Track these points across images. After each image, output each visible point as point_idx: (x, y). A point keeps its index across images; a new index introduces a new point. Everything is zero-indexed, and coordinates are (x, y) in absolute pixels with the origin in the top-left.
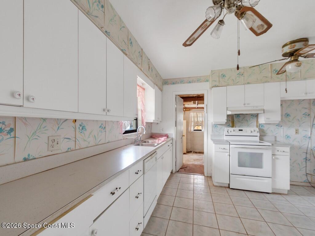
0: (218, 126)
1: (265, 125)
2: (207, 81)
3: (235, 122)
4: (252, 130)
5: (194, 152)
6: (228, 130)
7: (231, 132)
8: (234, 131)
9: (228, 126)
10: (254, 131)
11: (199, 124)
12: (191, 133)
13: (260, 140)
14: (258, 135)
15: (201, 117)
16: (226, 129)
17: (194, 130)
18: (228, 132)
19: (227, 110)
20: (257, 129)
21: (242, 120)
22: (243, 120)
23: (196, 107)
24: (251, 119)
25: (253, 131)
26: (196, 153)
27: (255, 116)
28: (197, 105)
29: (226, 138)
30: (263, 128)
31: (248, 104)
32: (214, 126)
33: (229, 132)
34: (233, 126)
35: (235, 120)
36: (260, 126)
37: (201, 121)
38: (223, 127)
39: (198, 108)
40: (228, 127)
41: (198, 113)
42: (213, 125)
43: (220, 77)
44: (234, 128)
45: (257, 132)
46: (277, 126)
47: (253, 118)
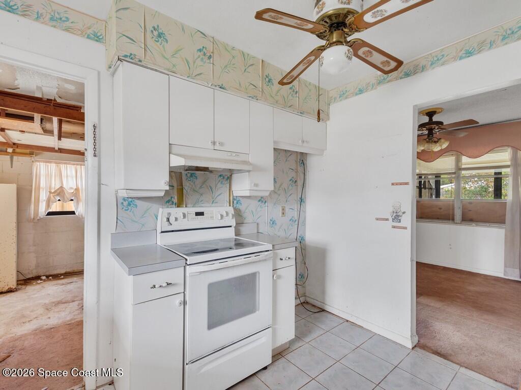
0: (138, 202)
1: (242, 200)
2: (97, 38)
3: (184, 191)
4: (223, 210)
5: (47, 277)
6: (169, 214)
7: (176, 219)
8: (184, 216)
9: (168, 201)
10: (227, 214)
11: (68, 196)
12: (37, 221)
13: (236, 235)
14: (233, 223)
15: (72, 177)
16: (162, 212)
17: (50, 214)
18: (168, 220)
19: (169, 153)
20: (231, 210)
21: (201, 187)
22: (204, 186)
23: (57, 149)
24: (219, 185)
25: (225, 214)
26: (56, 277)
27: (226, 177)
28: (59, 139)
29: (162, 241)
30: (239, 206)
31: (221, 144)
32: (126, 203)
33: (172, 219)
34: (179, 205)
35: (187, 185)
36: (235, 202)
37: (71, 188)
38: (154, 206)
39: (61, 150)
40: (168, 207)
41: (63, 166)
42: (120, 201)
43: (149, 34)
44: (183, 210)
45: (231, 217)
46: (259, 201)
47: (222, 183)
